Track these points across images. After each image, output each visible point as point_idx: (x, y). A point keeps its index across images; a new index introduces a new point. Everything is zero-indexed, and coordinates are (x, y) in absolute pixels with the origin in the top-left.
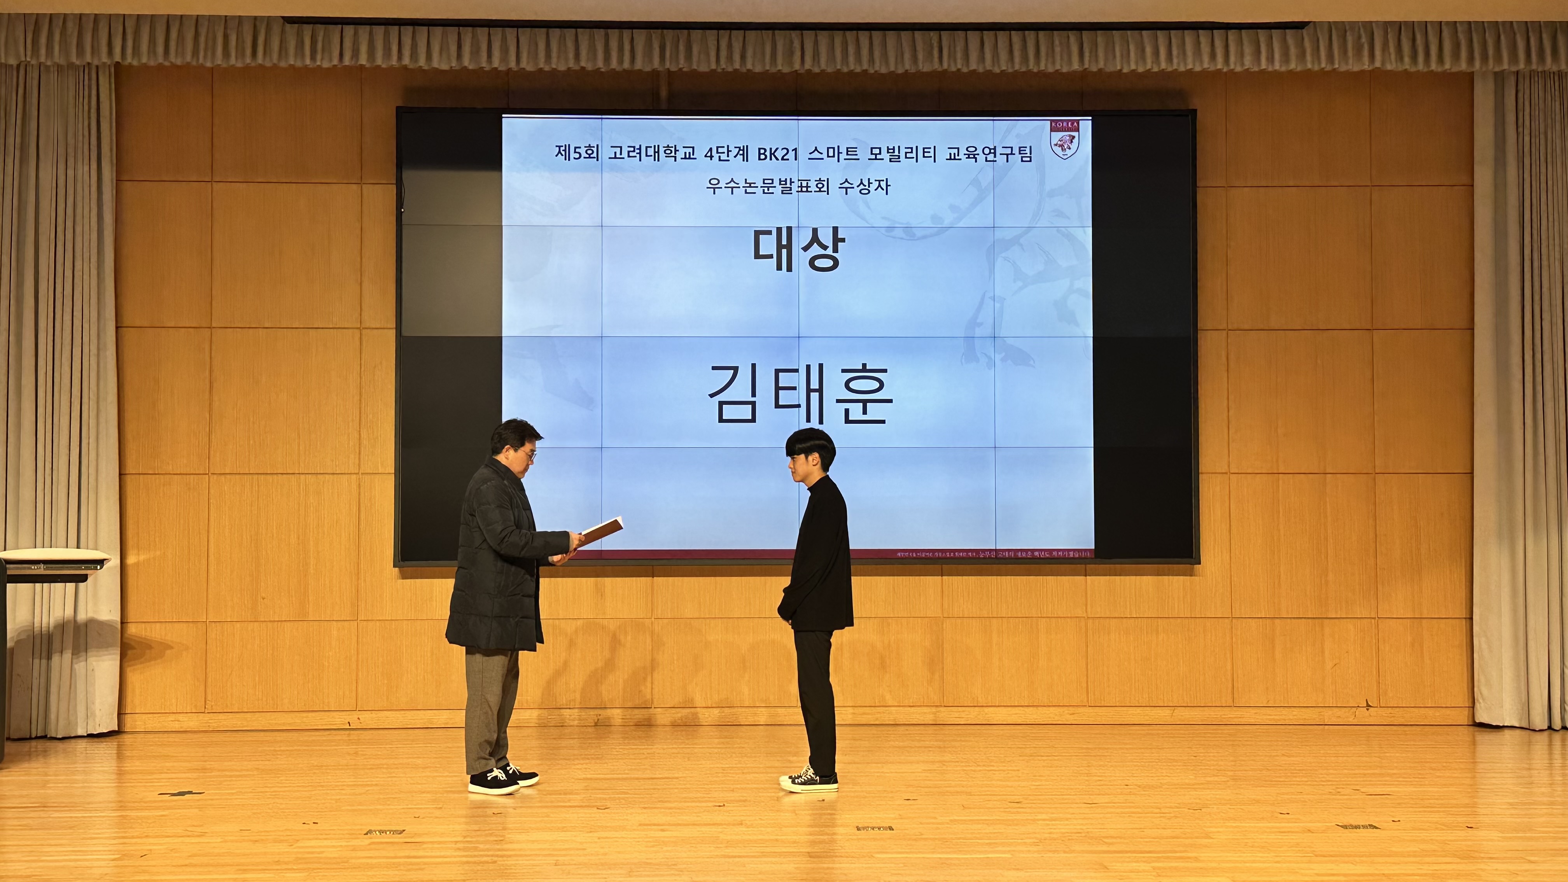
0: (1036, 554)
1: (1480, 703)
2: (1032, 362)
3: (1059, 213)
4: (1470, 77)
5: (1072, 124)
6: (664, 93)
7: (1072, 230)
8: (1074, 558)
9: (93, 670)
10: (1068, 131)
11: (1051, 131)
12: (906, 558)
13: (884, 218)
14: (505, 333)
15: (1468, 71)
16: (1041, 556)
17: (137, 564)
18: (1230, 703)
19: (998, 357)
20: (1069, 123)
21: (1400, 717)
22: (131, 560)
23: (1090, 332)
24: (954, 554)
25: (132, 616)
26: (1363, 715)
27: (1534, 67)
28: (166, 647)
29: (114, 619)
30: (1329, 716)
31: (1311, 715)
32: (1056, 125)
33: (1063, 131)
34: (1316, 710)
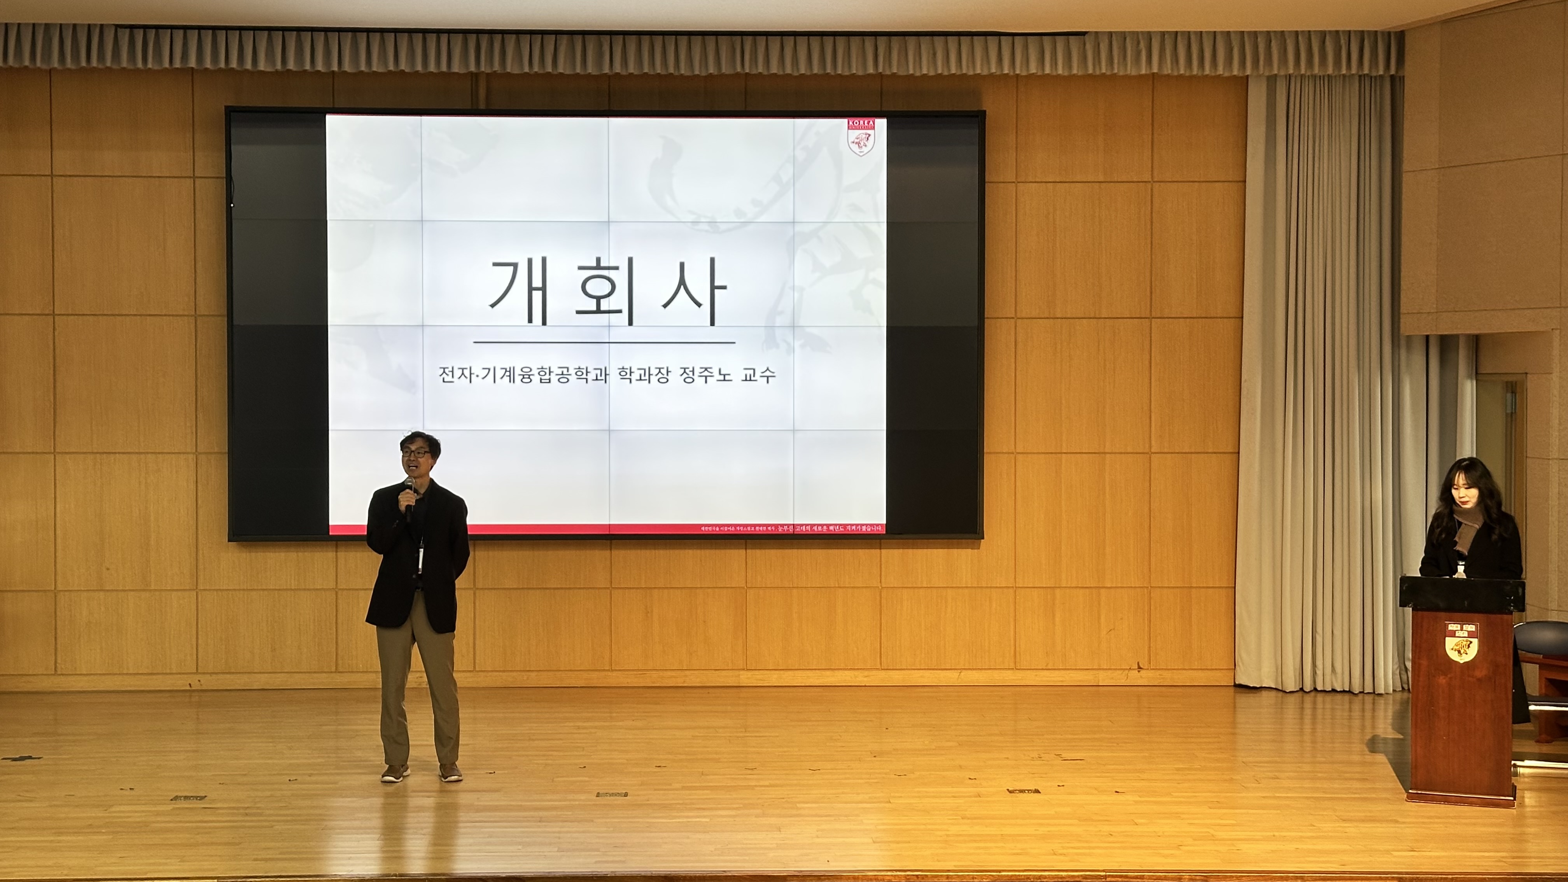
0: (831, 528)
1: (1239, 666)
2: (829, 349)
3: (857, 210)
4: (1243, 81)
5: (868, 125)
6: (483, 96)
7: (867, 225)
10: (864, 129)
11: (849, 129)
12: (710, 533)
13: (690, 213)
14: (331, 321)
15: (1241, 75)
16: (836, 531)
18: (1012, 666)
19: (797, 341)
21: (1169, 678)
23: (884, 322)
24: (755, 528)
26: (1136, 678)
27: (1303, 72)
30: (1104, 678)
31: (1089, 677)
32: (853, 123)
33: (859, 129)
34: (1092, 672)
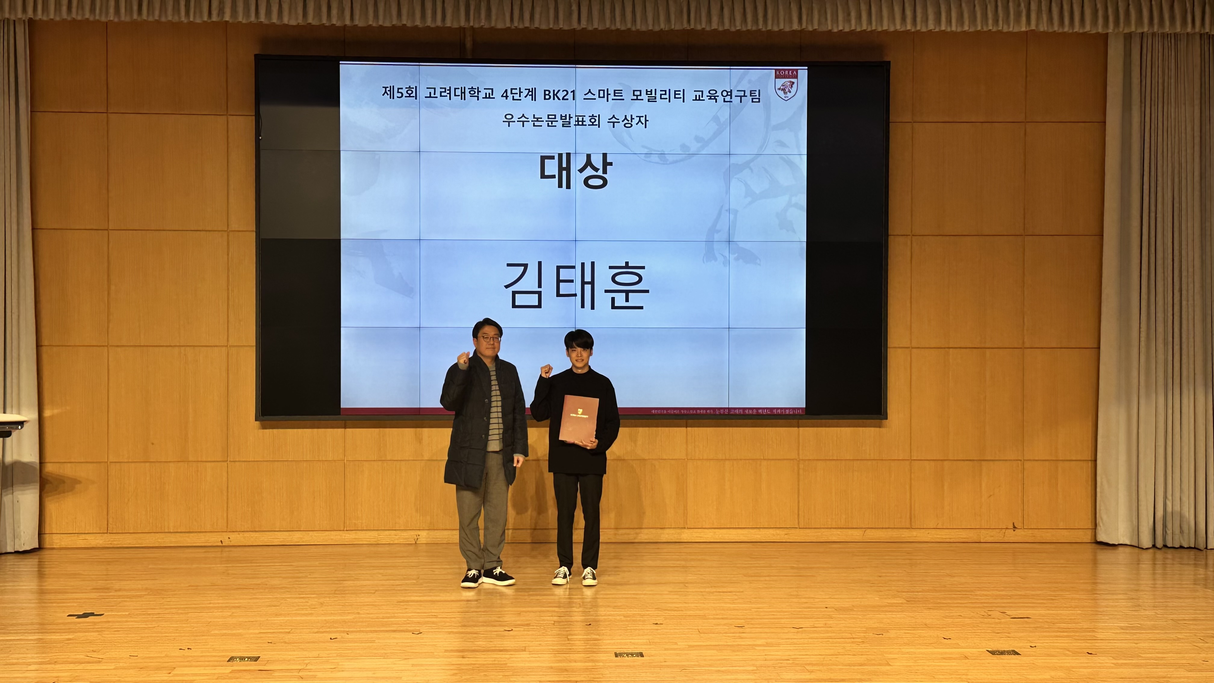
0: (760, 411)
1: (1100, 526)
2: (758, 261)
3: (782, 144)
4: (1105, 37)
5: (792, 73)
6: (469, 45)
7: (791, 157)
8: (789, 415)
9: (18, 502)
10: (789, 78)
11: (776, 77)
12: (659, 415)
13: (644, 147)
14: (343, 236)
15: (1104, 32)
16: (764, 413)
17: (52, 417)
18: (908, 526)
19: (732, 257)
20: (790, 72)
21: (1039, 536)
22: (47, 413)
23: (804, 239)
24: (696, 412)
25: (48, 457)
26: (1011, 535)
27: (1155, 30)
28: (75, 482)
29: (33, 460)
30: (985, 536)
31: (971, 535)
32: (780, 73)
33: (785, 78)
34: (975, 531)
